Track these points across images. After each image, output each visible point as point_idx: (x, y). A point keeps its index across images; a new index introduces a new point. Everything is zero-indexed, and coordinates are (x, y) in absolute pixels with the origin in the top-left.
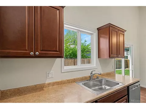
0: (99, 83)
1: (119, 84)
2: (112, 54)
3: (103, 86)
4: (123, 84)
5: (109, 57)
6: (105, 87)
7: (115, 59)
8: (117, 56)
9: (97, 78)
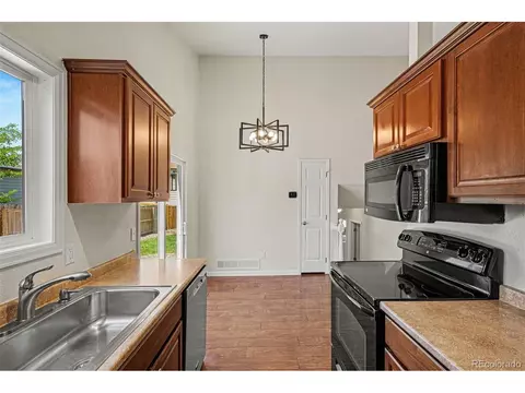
0: (72, 322)
1: (157, 293)
2: (133, 184)
3: (95, 327)
4: (170, 289)
5: (123, 196)
6: (101, 328)
7: (141, 204)
8: (149, 194)
9: (64, 297)
